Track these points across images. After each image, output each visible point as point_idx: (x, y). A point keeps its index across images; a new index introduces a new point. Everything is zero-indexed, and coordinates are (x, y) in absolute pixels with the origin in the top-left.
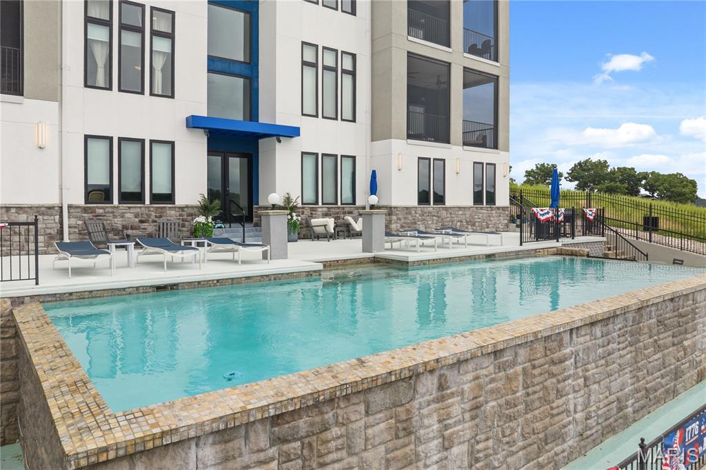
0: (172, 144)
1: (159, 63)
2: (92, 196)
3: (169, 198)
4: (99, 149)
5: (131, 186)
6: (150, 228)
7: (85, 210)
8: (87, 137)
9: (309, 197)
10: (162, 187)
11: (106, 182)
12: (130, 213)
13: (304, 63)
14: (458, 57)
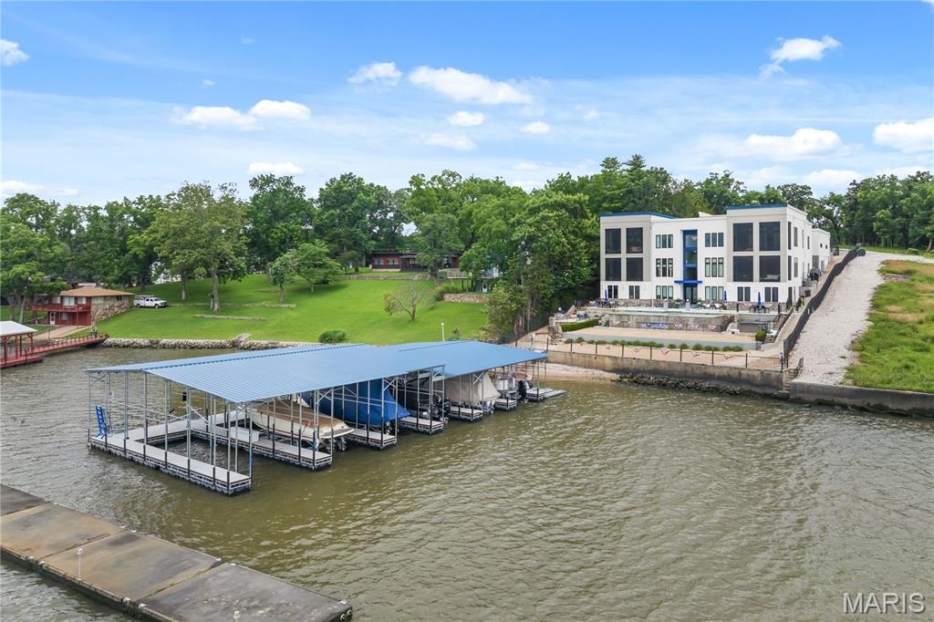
0: (674, 286)
1: (670, 269)
2: (658, 297)
3: (673, 298)
4: (659, 288)
5: (664, 295)
7: (656, 299)
8: (656, 286)
9: (707, 298)
10: (671, 295)
11: (660, 294)
12: (664, 301)
13: (706, 264)
14: (756, 254)
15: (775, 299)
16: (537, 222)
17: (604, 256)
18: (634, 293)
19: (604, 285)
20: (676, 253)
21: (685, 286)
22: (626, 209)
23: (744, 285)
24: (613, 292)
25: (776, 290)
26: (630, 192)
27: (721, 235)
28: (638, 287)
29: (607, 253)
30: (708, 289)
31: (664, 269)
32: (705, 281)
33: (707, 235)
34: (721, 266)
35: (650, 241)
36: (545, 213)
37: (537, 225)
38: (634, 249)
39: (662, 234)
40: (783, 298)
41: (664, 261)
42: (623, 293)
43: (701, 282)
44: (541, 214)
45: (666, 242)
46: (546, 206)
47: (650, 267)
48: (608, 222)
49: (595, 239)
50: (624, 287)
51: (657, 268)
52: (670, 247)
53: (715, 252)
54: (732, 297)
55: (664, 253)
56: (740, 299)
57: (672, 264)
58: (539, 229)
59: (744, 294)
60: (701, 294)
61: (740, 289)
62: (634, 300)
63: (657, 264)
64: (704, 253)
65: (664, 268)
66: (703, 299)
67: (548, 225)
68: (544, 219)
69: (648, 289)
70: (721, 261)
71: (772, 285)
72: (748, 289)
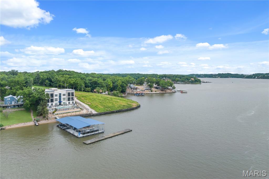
10: (57, 104)
13: (63, 99)
14: (71, 97)
18: (52, 104)
20: (58, 97)
21: (59, 102)
23: (69, 101)
27: (65, 94)
32: (63, 101)
33: (63, 94)
34: (65, 99)
35: (54, 96)
38: (52, 97)
40: (74, 103)
41: (56, 99)
45: (56, 95)
47: (54, 100)
50: (50, 104)
53: (64, 97)
54: (68, 103)
55: (56, 97)
59: (69, 103)
60: (62, 103)
64: (62, 97)
69: (54, 104)
71: (73, 101)
72: (70, 102)
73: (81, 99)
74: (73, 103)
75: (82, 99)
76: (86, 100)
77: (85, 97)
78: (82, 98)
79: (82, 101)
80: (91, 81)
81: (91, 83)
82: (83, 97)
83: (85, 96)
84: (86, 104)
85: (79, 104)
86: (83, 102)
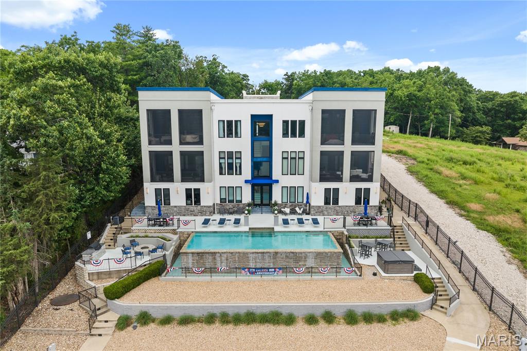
0: (241, 187)
1: (238, 166)
2: (222, 201)
3: (241, 201)
4: (223, 190)
5: (231, 198)
6: (236, 209)
7: (220, 204)
8: (220, 187)
9: (285, 200)
10: (239, 198)
11: (225, 197)
12: (231, 205)
13: (283, 158)
14: (348, 148)
15: (367, 202)
16: (34, 96)
17: (146, 148)
18: (193, 197)
19: (149, 188)
20: (243, 144)
21: (255, 186)
22: (145, 82)
23: (332, 185)
24: (163, 197)
25: (367, 191)
26: (147, 64)
27: (302, 123)
28: (199, 190)
29: (150, 143)
30: (284, 189)
31: (230, 166)
32: (283, 180)
33: (285, 123)
34: (301, 161)
35: (211, 128)
36: (50, 79)
37: (35, 102)
38: (189, 138)
39: (226, 119)
40: (375, 199)
41: (230, 154)
42: (178, 198)
43: (277, 181)
44: (40, 81)
45: (230, 129)
46: (49, 67)
47: (212, 163)
48: (150, 100)
49: (134, 121)
50: (178, 190)
51: (220, 164)
52: (236, 136)
53: (294, 144)
54: (318, 200)
55: (230, 144)
56: (327, 202)
57: (240, 158)
58: (38, 110)
59: (331, 198)
60: (277, 195)
61: (327, 191)
62: (193, 207)
63: (220, 158)
64: (281, 144)
65: (230, 164)
66: (280, 202)
67: (58, 102)
68: (49, 90)
69: (210, 191)
70: (301, 155)
71: (363, 185)
72: (336, 191)
73: (440, 173)
74: (362, 197)
75: (446, 172)
76: (476, 182)
77: (465, 163)
78: (442, 169)
79: (443, 187)
80: (489, 105)
81: (490, 110)
82: (450, 160)
83: (468, 159)
84: (482, 225)
85: (415, 211)
86: (451, 203)
